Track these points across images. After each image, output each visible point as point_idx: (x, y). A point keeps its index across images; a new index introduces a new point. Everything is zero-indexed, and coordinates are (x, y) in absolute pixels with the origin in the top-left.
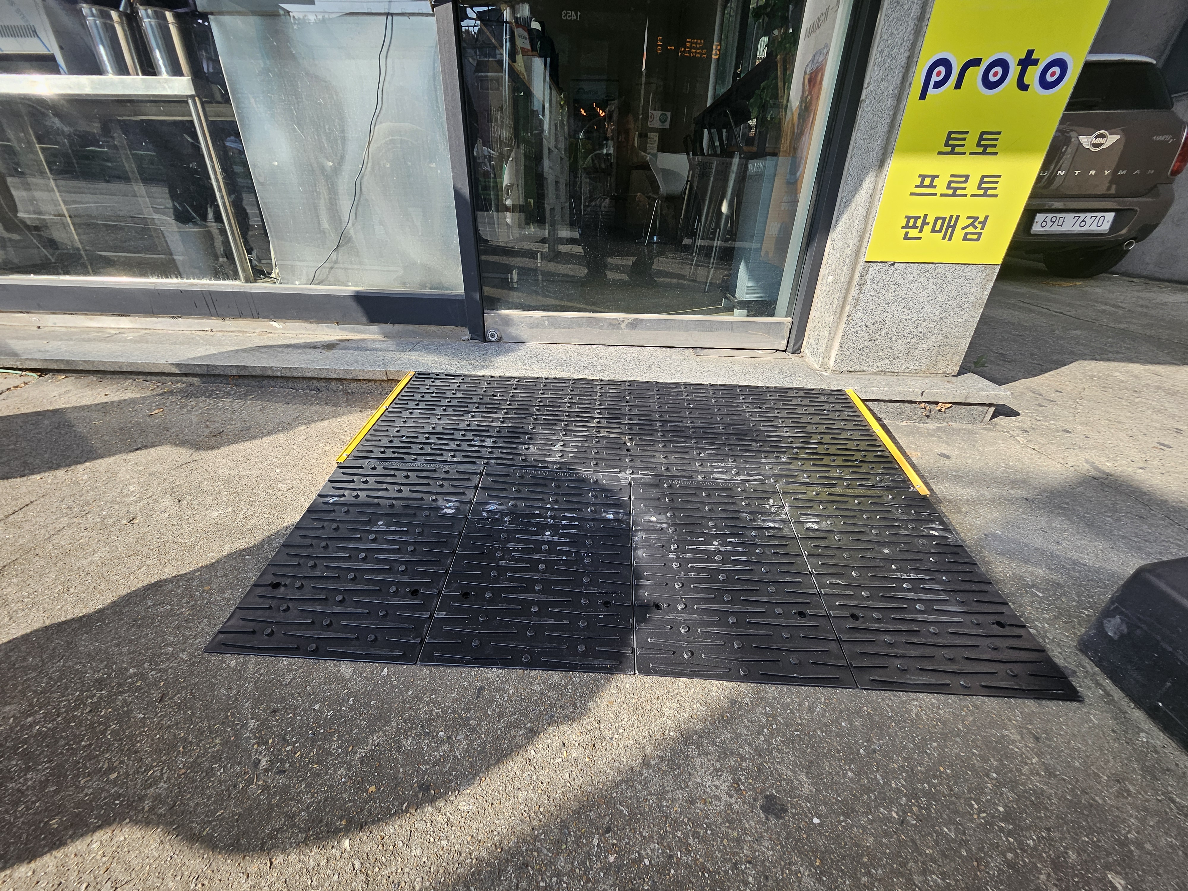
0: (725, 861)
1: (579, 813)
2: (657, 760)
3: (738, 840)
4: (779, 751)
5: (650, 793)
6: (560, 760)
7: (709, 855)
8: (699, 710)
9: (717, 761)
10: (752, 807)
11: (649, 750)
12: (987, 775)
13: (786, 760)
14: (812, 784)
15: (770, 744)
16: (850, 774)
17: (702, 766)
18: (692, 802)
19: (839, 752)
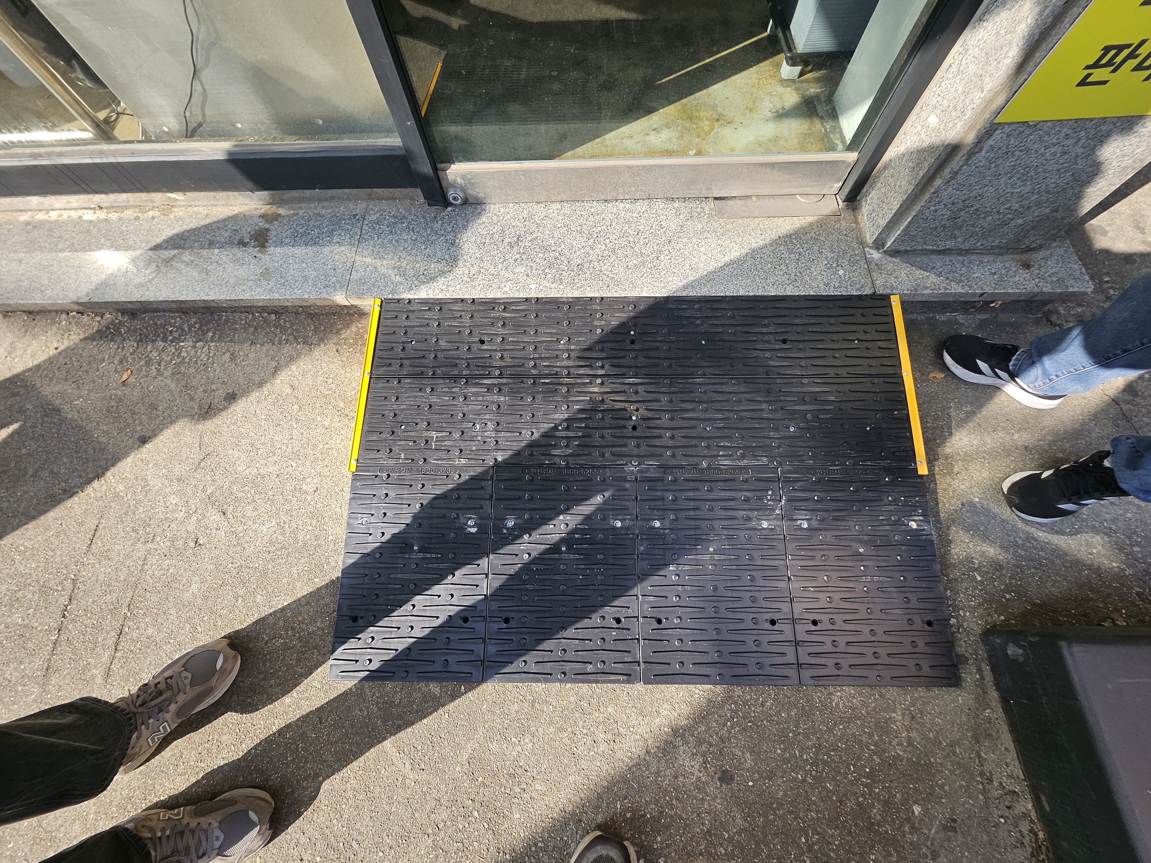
0: (693, 813)
1: (608, 789)
2: (656, 749)
3: (702, 799)
4: (736, 738)
5: (650, 773)
6: (593, 753)
7: (684, 809)
8: (686, 710)
9: (695, 748)
10: (712, 777)
11: (650, 743)
12: (868, 748)
13: (739, 745)
14: (753, 760)
15: (731, 733)
16: (779, 751)
17: (684, 753)
18: (676, 777)
19: (775, 735)
